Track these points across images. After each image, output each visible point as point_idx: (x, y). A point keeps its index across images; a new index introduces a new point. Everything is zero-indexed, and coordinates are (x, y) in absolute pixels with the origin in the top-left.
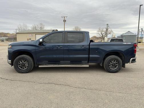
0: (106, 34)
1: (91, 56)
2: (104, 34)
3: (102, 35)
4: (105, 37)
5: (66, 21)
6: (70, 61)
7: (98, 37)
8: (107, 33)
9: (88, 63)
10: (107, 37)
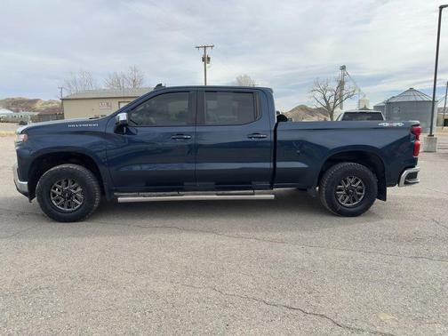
0: (340, 98)
1: (280, 165)
2: (332, 99)
3: (327, 102)
4: (334, 107)
5: (209, 59)
6: (213, 183)
7: (314, 107)
8: (341, 96)
9: (271, 187)
10: (341, 108)
